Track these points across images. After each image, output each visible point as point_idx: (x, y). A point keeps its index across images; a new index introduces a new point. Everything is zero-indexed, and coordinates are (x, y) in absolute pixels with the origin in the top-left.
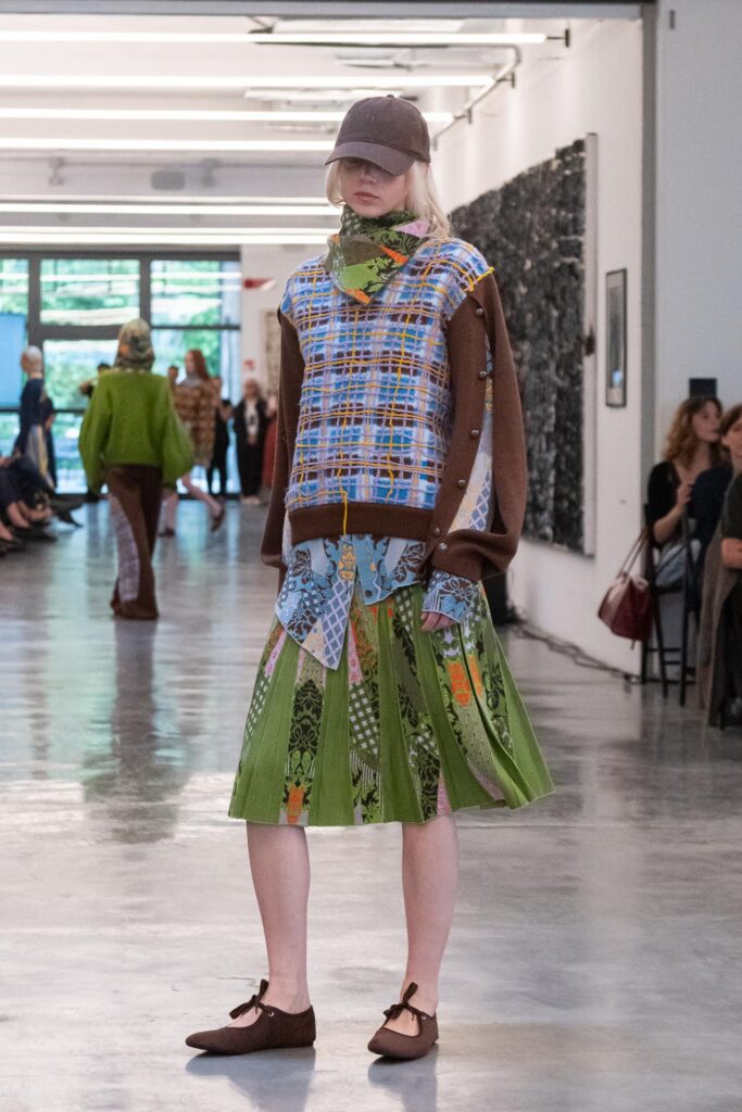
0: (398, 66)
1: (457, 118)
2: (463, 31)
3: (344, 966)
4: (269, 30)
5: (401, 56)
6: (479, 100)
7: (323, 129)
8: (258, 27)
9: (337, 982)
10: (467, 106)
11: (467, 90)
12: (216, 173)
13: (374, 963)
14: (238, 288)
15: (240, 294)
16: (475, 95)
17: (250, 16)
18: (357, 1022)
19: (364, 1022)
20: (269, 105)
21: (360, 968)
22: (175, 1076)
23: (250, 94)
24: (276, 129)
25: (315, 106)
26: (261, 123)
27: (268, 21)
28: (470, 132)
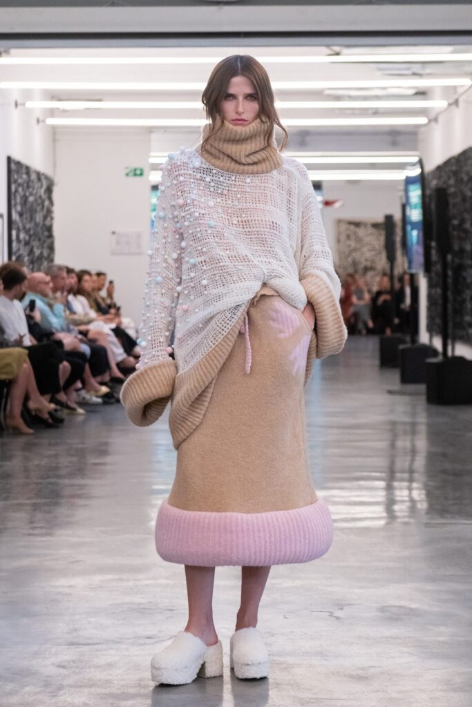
0: (414, 74)
1: (450, 105)
2: (453, 52)
3: (385, 605)
4: (338, 54)
5: (416, 68)
6: (463, 94)
7: (370, 112)
8: (330, 52)
9: (382, 615)
10: (456, 97)
11: (455, 88)
12: (308, 139)
13: (402, 603)
14: (320, 206)
15: (322, 210)
16: (460, 90)
17: (328, 46)
18: (392, 638)
19: (397, 638)
20: (338, 98)
21: (394, 606)
22: (286, 668)
23: (327, 92)
24: (342, 113)
25: (365, 98)
26: (333, 109)
27: (337, 49)
28: (457, 113)
